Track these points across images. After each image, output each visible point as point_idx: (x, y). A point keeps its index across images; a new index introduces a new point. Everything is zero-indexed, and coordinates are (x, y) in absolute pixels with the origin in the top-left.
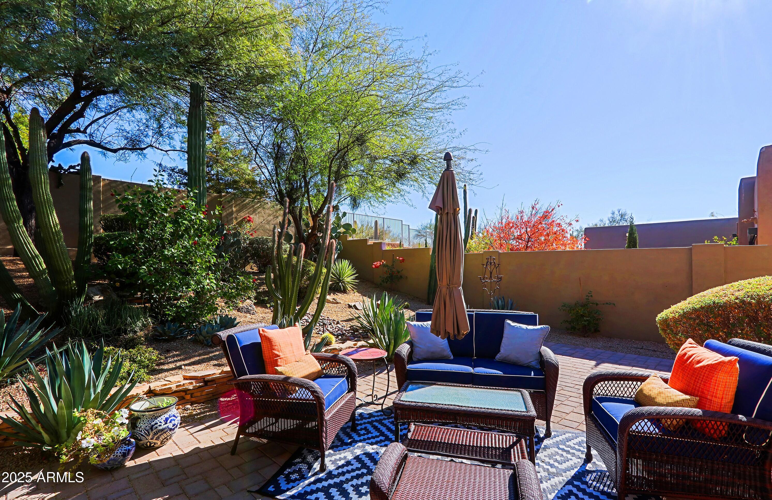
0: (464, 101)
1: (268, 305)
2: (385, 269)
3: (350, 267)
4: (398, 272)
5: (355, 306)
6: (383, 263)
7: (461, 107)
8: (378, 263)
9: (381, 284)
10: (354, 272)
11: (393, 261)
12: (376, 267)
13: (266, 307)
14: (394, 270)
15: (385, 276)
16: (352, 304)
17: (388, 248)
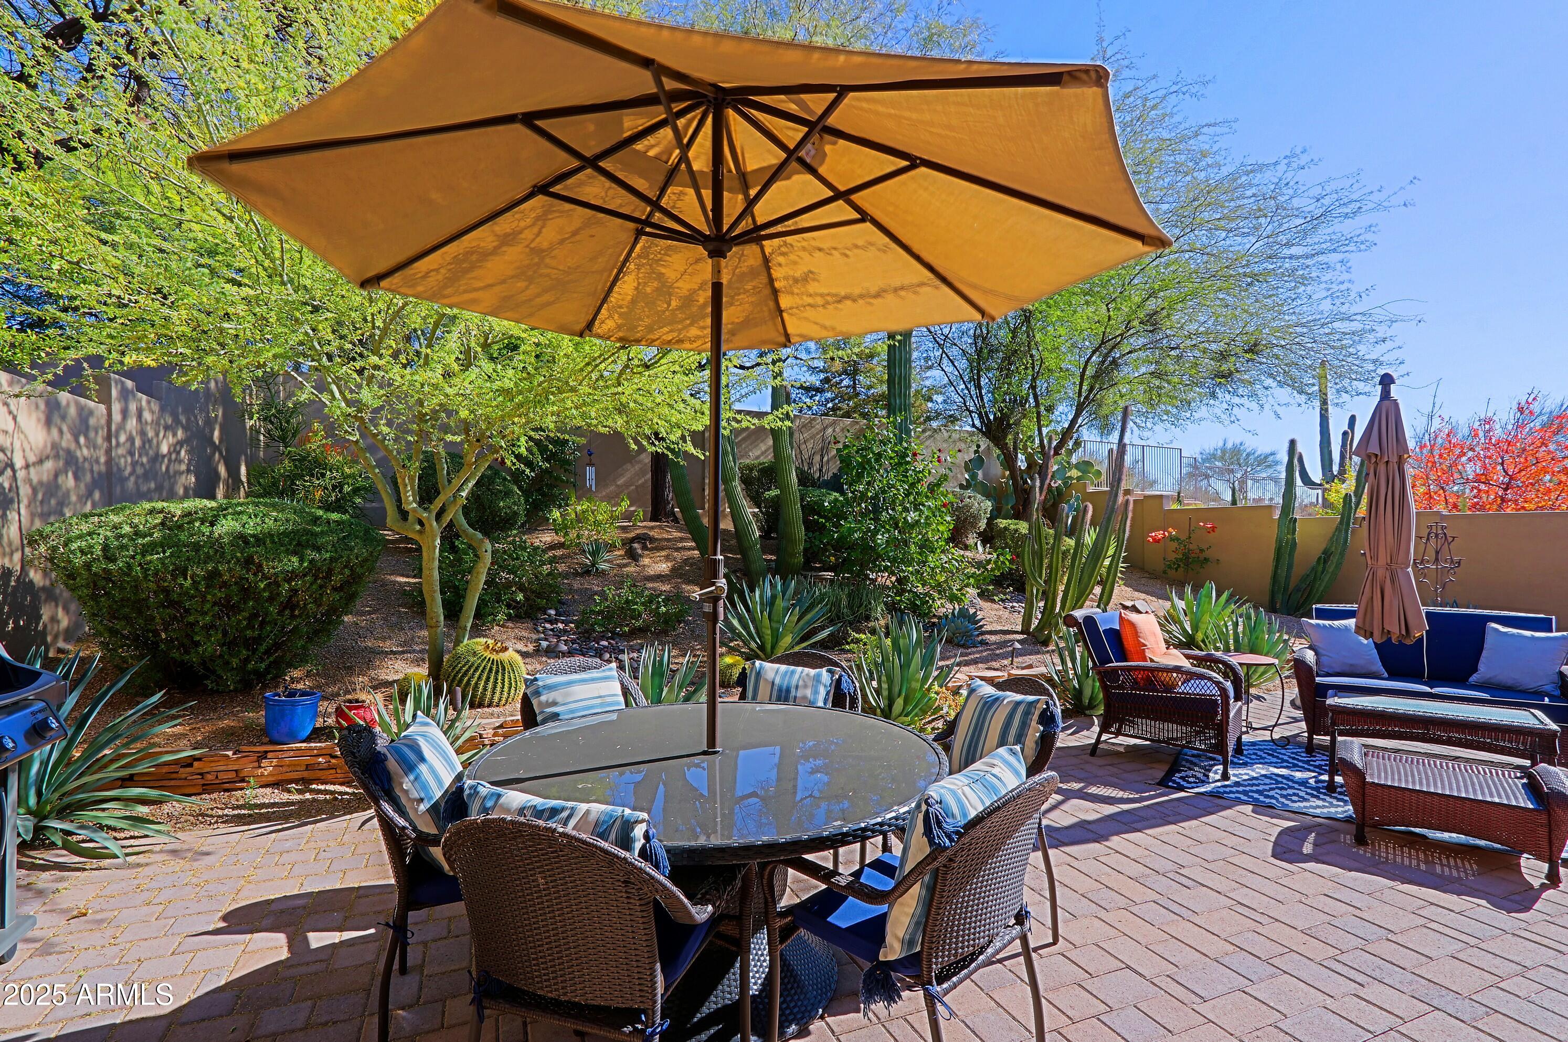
0: (1369, 237)
1: (996, 598)
2: (1175, 545)
4: (1202, 551)
5: (1134, 606)
6: (1170, 533)
7: (1363, 247)
8: (1160, 534)
9: (1165, 572)
11: (1192, 530)
12: (1156, 541)
14: (1192, 547)
16: (1129, 604)
17: (1173, 506)
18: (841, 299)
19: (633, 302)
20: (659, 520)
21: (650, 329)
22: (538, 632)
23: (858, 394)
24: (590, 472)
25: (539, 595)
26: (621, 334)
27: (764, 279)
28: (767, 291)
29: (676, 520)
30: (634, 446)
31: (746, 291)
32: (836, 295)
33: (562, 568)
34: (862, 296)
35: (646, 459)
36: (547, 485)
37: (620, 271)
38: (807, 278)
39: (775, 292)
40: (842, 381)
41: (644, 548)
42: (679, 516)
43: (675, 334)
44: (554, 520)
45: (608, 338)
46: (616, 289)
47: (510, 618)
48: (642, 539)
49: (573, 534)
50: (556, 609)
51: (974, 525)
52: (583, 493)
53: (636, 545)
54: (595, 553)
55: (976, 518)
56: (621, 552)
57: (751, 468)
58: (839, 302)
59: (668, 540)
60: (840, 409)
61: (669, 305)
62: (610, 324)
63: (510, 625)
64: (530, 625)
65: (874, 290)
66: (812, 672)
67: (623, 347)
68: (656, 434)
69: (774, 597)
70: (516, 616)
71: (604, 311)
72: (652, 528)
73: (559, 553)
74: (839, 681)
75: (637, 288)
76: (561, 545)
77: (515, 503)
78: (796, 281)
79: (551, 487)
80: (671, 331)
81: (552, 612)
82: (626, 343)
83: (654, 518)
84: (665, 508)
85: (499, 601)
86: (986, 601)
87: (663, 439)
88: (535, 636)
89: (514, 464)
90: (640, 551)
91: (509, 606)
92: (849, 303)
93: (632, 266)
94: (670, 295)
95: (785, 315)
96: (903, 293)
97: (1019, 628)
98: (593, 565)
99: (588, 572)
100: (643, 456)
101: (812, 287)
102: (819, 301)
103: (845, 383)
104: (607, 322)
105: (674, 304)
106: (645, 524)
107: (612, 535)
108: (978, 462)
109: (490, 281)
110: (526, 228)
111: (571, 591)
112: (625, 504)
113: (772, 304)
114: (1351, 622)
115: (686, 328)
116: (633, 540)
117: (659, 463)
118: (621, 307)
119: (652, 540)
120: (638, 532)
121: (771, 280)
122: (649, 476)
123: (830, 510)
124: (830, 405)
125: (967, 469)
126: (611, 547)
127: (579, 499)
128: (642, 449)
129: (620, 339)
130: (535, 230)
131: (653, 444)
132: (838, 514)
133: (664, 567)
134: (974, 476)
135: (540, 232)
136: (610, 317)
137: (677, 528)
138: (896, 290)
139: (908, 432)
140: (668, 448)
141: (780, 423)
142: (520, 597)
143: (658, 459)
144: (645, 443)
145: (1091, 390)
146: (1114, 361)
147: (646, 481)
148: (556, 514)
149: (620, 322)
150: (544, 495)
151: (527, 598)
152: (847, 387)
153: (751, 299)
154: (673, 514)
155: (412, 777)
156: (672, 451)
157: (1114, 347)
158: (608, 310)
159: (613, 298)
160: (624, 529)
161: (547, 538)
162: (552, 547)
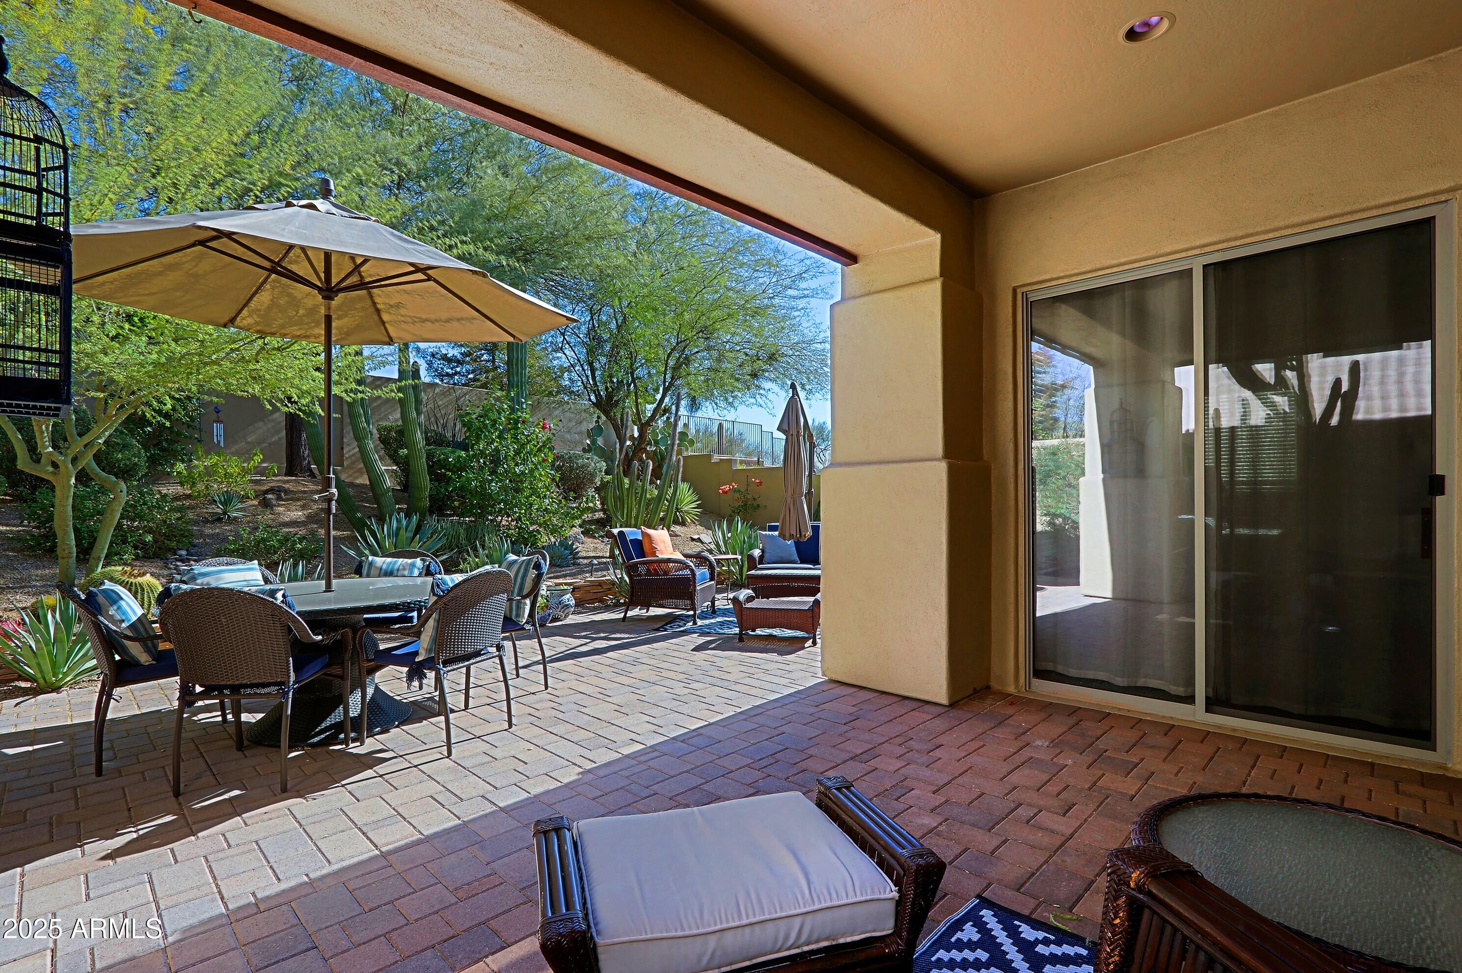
1: (597, 535)
2: (737, 495)
3: (691, 491)
4: (755, 499)
5: (699, 539)
6: (733, 486)
8: (727, 488)
9: (730, 515)
10: (695, 499)
11: (748, 485)
12: (725, 492)
13: (594, 537)
14: (749, 497)
15: (737, 504)
16: (696, 537)
17: (740, 467)
18: (424, 321)
19: (269, 308)
20: (296, 475)
21: (283, 326)
22: (170, 569)
23: (496, 368)
24: (218, 429)
25: (168, 537)
26: (259, 328)
27: (369, 302)
28: (372, 310)
29: (312, 475)
30: (268, 407)
31: (356, 309)
32: (420, 318)
33: (191, 515)
34: (437, 321)
35: (280, 418)
36: (166, 440)
37: (259, 288)
38: (398, 306)
39: (378, 311)
40: (482, 355)
41: (279, 498)
42: (316, 472)
43: (303, 332)
44: (179, 473)
45: (248, 330)
46: (255, 299)
47: (137, 558)
48: (277, 491)
49: (201, 486)
50: (187, 550)
51: (592, 481)
52: (211, 449)
53: (270, 496)
54: (226, 503)
55: (593, 475)
56: (255, 502)
57: (389, 430)
58: (423, 322)
59: (305, 492)
60: (478, 380)
61: (298, 313)
62: (250, 321)
63: (138, 563)
64: (160, 564)
65: (444, 318)
66: (409, 561)
67: (261, 338)
68: (289, 398)
69: (398, 529)
70: (144, 557)
71: (245, 312)
72: (288, 482)
73: (187, 503)
74: (428, 566)
75: (272, 300)
76: (189, 497)
77: (134, 455)
78: (391, 306)
79: (171, 442)
80: (300, 329)
81: (184, 553)
82: (262, 335)
83: (289, 473)
84: (301, 464)
85: (124, 542)
86: (590, 537)
87: (296, 403)
88: (166, 572)
89: (154, 418)
90: (274, 502)
91: (135, 547)
92: (429, 324)
93: (268, 286)
94: (299, 307)
95: (387, 325)
96: (463, 322)
97: (608, 554)
98: (225, 513)
99: (219, 520)
100: (276, 415)
101: (403, 311)
102: (409, 319)
103: (485, 357)
104: (246, 318)
105: (301, 312)
106: (279, 478)
107: (243, 486)
108: (598, 430)
109: (153, 291)
110: (186, 262)
111: (202, 535)
112: (258, 458)
113: (376, 317)
114: (777, 533)
115: (311, 328)
116: (267, 492)
117: (293, 423)
118: (260, 310)
119: (286, 492)
120: (272, 485)
121: (374, 304)
122: (284, 433)
123: (454, 465)
124: (471, 376)
125: (589, 437)
126: (245, 498)
127: (207, 453)
128: (276, 409)
129: (258, 332)
130: (194, 263)
131: (286, 405)
132: (460, 467)
133: (297, 514)
134: (594, 442)
135: (197, 265)
136: (250, 316)
137: (313, 482)
138: (458, 320)
139: (520, 403)
140: (299, 410)
141: (393, 394)
142: (149, 538)
143: (292, 419)
144: (279, 405)
145: (672, 378)
146: (687, 358)
147: (280, 439)
148: (180, 467)
149: (258, 320)
150: (162, 449)
151: (155, 541)
152: (487, 361)
153: (360, 314)
154: (310, 470)
155: (115, 607)
156: (304, 412)
157: (685, 347)
158: (249, 311)
159: (253, 304)
160: (257, 482)
161: (170, 490)
162: (177, 498)
